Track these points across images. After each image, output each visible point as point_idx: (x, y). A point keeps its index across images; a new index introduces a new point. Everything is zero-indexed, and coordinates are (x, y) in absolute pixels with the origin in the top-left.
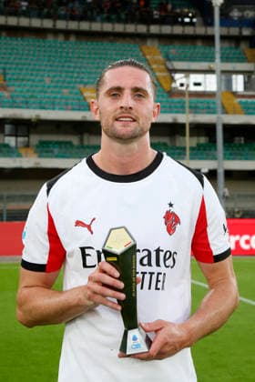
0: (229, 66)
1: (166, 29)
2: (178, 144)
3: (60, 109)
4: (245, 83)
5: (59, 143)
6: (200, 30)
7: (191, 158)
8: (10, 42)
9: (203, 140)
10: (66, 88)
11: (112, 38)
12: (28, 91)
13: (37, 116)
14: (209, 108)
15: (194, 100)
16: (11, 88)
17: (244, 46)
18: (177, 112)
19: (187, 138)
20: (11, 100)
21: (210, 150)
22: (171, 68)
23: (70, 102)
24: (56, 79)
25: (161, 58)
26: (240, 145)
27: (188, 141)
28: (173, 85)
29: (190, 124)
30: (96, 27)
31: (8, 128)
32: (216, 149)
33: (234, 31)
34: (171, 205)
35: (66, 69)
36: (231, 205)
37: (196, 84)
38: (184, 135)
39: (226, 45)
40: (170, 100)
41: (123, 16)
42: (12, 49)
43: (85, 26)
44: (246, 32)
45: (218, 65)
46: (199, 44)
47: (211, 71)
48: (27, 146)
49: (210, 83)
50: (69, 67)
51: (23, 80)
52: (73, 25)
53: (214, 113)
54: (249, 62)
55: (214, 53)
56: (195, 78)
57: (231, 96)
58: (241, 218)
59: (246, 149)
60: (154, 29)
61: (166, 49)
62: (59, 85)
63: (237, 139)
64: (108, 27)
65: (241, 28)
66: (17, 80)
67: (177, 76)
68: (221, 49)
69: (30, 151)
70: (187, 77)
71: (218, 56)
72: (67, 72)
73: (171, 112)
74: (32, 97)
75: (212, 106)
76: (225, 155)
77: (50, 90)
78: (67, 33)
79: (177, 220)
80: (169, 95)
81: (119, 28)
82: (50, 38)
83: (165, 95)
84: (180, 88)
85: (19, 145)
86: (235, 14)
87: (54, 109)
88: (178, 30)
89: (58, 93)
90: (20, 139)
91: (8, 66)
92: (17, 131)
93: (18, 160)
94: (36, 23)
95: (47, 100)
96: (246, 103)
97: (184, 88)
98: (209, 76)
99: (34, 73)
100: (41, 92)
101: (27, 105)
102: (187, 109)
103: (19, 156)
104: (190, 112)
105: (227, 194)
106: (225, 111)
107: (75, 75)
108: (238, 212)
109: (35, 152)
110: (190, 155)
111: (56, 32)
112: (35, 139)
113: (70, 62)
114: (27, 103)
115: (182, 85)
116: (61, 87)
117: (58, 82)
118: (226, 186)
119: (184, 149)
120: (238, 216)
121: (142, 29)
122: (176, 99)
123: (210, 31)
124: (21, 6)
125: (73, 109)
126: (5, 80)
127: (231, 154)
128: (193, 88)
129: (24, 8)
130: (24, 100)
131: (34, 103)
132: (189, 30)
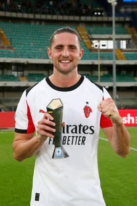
0: (119, 36)
1: (89, 19)
2: (94, 75)
3: (38, 58)
4: (127, 45)
5: (37, 74)
6: (105, 19)
7: (101, 81)
8: (13, 25)
9: (106, 73)
10: (41, 48)
11: (62, 23)
12: (22, 50)
13: (27, 61)
14: (109, 57)
15: (102, 53)
16: (14, 48)
17: (126, 26)
18: (94, 59)
19: (99, 71)
20: (15, 54)
21: (109, 77)
22: (91, 37)
23: (42, 55)
24: (36, 44)
25: (86, 33)
26: (124, 75)
27: (99, 73)
28: (92, 46)
29: (101, 65)
30: (55, 17)
31: (13, 67)
32: (112, 77)
33: (122, 19)
34: (87, 103)
35: (40, 39)
36: (119, 103)
37: (103, 46)
38: (97, 70)
39: (118, 26)
40: (90, 53)
41: (68, 12)
42: (14, 29)
43: (49, 17)
44: (128, 19)
45: (114, 36)
46: (105, 25)
47: (110, 39)
48: (23, 76)
49: (110, 45)
50: (42, 38)
51: (20, 44)
52: (44, 17)
53: (112, 59)
54: (129, 34)
55: (112, 30)
56: (102, 42)
57: (120, 51)
58: (124, 109)
59: (127, 76)
60: (83, 18)
61: (89, 28)
62: (37, 46)
63: (123, 71)
64: (60, 18)
65: (125, 17)
66: (17, 44)
67: (94, 42)
68: (116, 28)
69: (24, 78)
70: (99, 42)
71: (114, 31)
72: (41, 40)
73: (91, 59)
74: (24, 52)
75: (110, 56)
76: (117, 79)
77: (33, 49)
78: (41, 21)
79: (91, 110)
80: (90, 51)
81: (66, 18)
82: (33, 24)
83: (88, 51)
84: (95, 48)
85: (19, 75)
86: (122, 10)
87: (35, 58)
88: (94, 19)
89: (37, 50)
90: (19, 73)
91: (12, 37)
92: (18, 68)
93: (19, 82)
94: (26, 16)
95: (32, 54)
96: (127, 54)
97: (97, 48)
98: (109, 41)
99: (25, 41)
100: (28, 50)
101: (22, 56)
102: (99, 58)
103: (19, 81)
104: (101, 59)
105: (118, 98)
106: (117, 59)
107: (45, 41)
108: (123, 106)
109: (27, 79)
110: (101, 80)
111: (35, 20)
112: (26, 73)
113: (42, 35)
114: (22, 55)
115: (96, 46)
116: (38, 48)
117: (37, 45)
118: (117, 94)
119: (97, 77)
120: (122, 108)
121: (77, 18)
122: (93, 53)
123: (110, 19)
124: (18, 7)
125: (44, 58)
126: (11, 44)
127: (120, 79)
128: (102, 48)
129: (20, 8)
130: (21, 54)
131: (25, 55)
132: (100, 19)
